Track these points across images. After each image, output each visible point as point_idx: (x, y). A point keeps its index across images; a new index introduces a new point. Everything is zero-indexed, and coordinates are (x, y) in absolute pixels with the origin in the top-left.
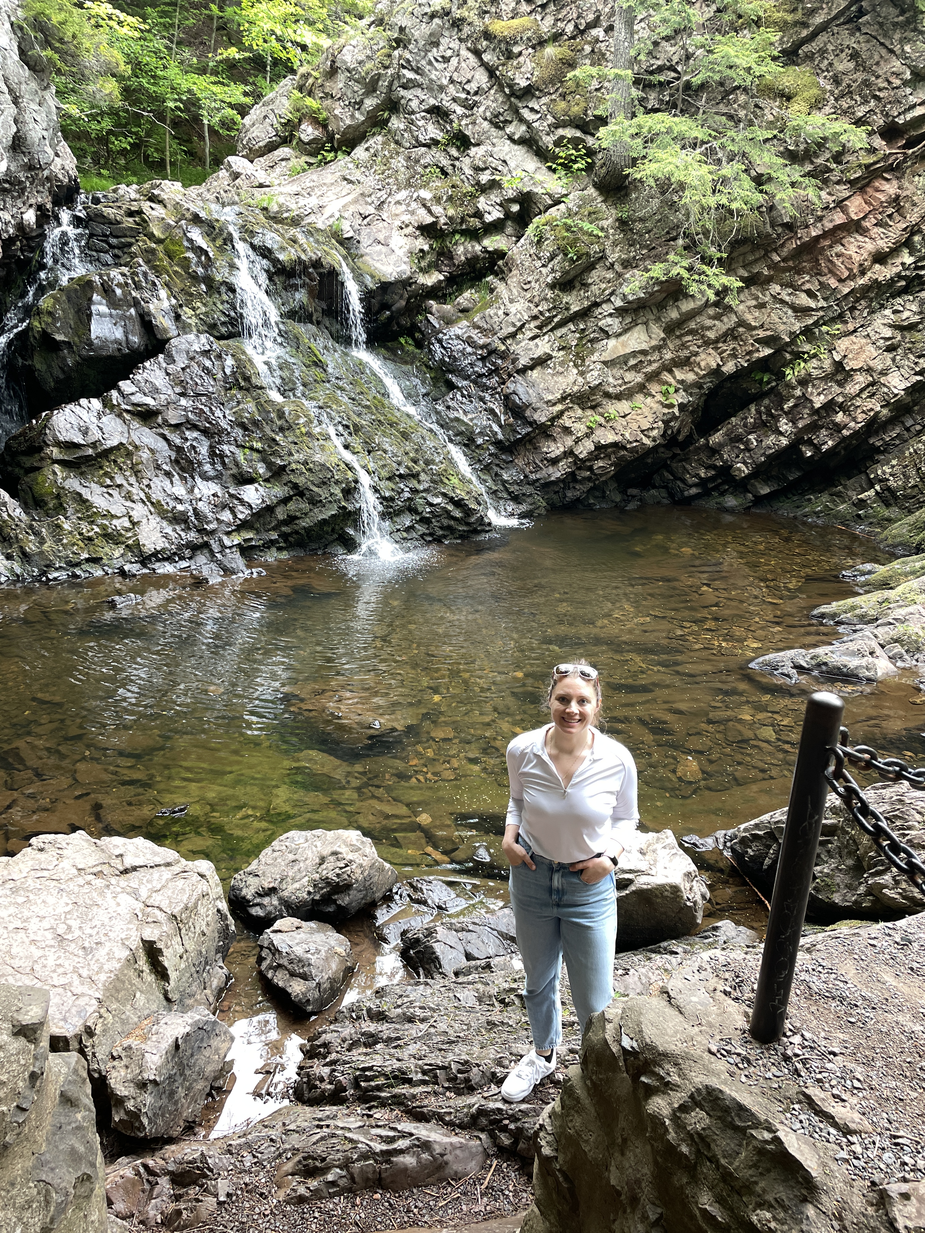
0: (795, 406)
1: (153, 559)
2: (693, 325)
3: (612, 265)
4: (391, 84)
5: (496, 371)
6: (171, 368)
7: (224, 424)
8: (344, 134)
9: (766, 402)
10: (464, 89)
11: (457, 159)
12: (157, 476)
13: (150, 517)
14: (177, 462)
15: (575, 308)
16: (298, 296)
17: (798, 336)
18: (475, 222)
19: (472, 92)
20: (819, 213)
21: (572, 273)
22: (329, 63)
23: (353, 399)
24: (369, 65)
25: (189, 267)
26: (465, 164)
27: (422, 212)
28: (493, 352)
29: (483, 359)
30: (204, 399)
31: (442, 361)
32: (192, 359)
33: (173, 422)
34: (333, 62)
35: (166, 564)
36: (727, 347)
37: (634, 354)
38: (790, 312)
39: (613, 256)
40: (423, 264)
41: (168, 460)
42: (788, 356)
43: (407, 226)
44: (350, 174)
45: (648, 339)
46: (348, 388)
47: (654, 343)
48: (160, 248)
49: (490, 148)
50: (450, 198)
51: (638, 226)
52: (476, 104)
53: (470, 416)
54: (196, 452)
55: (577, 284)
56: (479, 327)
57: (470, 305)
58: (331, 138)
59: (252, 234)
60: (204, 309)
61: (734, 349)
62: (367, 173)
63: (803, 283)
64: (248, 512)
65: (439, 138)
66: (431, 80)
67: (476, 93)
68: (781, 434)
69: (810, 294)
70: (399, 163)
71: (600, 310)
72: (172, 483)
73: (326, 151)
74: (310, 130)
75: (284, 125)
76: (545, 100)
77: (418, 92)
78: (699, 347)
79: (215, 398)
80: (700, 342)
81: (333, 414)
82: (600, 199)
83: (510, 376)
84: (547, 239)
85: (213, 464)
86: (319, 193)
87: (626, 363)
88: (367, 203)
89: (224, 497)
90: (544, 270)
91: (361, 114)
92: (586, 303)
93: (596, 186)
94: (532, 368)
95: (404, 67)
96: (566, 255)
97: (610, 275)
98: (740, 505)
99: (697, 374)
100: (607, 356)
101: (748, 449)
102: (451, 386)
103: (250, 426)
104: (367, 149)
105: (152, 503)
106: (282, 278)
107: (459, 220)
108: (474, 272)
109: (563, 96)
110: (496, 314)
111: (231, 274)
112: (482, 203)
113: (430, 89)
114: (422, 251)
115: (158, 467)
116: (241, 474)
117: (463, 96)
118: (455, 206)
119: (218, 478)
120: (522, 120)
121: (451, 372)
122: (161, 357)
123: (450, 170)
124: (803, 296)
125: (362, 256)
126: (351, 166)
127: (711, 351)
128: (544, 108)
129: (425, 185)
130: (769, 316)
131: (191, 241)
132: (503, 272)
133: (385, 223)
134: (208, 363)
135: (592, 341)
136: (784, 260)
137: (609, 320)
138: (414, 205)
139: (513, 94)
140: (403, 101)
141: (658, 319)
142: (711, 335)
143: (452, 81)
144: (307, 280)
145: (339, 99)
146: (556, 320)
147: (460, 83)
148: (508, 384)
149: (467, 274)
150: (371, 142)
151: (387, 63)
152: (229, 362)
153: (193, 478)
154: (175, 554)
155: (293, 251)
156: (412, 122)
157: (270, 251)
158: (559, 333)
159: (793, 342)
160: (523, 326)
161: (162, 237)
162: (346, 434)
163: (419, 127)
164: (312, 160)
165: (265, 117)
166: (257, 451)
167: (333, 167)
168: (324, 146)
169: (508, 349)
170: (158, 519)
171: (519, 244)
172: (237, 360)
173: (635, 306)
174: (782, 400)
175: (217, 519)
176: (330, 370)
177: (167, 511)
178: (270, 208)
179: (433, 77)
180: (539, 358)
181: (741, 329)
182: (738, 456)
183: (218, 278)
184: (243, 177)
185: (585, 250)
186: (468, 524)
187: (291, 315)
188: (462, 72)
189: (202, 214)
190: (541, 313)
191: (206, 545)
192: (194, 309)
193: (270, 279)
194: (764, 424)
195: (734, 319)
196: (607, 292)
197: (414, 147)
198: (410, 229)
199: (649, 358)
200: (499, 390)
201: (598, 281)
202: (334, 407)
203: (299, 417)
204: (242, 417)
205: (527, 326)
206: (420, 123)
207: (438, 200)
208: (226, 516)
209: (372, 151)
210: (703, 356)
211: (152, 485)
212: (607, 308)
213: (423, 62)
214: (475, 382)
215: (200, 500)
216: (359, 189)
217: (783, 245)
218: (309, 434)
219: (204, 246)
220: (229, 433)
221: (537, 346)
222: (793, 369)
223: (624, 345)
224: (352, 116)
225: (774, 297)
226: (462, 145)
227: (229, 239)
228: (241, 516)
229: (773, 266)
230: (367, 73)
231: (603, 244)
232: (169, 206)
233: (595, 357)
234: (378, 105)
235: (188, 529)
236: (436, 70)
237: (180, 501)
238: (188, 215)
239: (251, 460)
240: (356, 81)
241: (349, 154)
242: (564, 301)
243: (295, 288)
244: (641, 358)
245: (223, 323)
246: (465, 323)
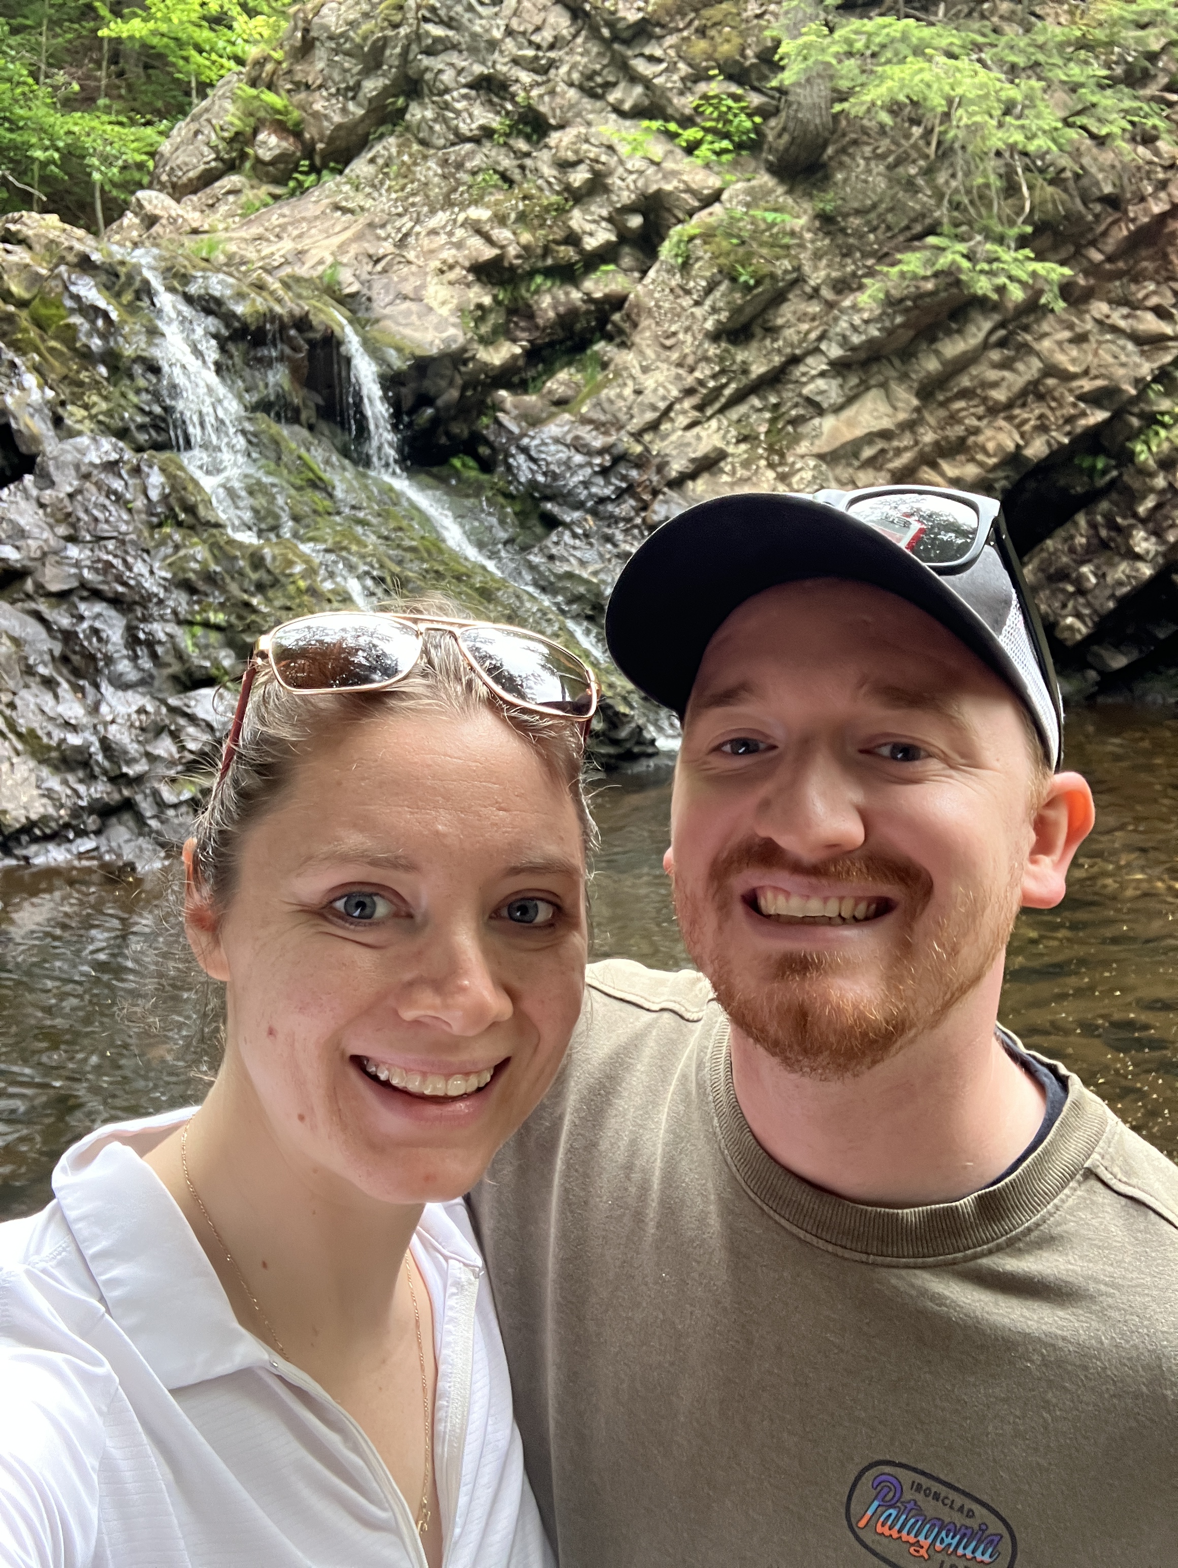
0: (1159, 506)
1: (25, 838)
2: (965, 382)
3: (816, 290)
4: (406, 50)
5: (630, 490)
6: (48, 495)
7: (150, 585)
8: (331, 140)
9: (1104, 505)
10: (531, 43)
11: (528, 155)
12: (27, 686)
13: (15, 760)
14: (65, 659)
15: (758, 369)
16: (272, 378)
17: (1148, 385)
18: (567, 253)
19: (545, 45)
20: (1161, 176)
21: (749, 311)
22: (299, 35)
23: (387, 538)
24: (366, 27)
25: (75, 339)
26: (543, 162)
27: (476, 242)
28: (620, 458)
29: (604, 472)
30: (111, 545)
31: (533, 483)
32: (86, 477)
33: (54, 587)
34: (306, 31)
35: (51, 847)
36: (1030, 414)
37: (870, 438)
38: (1130, 346)
39: (817, 276)
40: (484, 329)
41: (47, 657)
42: (1135, 422)
43: (451, 267)
44: (346, 200)
45: (889, 410)
46: (374, 521)
47: (902, 416)
48: (24, 316)
49: (583, 130)
50: (522, 217)
51: (855, 222)
52: (552, 64)
53: (591, 569)
54: (100, 640)
55: (758, 331)
56: (590, 421)
57: (570, 393)
58: (309, 151)
59: (185, 279)
60: (104, 406)
61: (1041, 417)
62: (376, 195)
63: (1146, 297)
64: (206, 737)
65: (495, 125)
66: (474, 36)
67: (552, 47)
68: (1138, 557)
69: (1161, 313)
70: (430, 170)
71: (802, 368)
72: (56, 697)
73: (302, 173)
74: (273, 140)
75: (231, 141)
76: (671, 40)
77: (454, 57)
78: (980, 418)
79: (132, 542)
80: (981, 410)
81: (354, 559)
82: (780, 190)
83: (655, 493)
84: (698, 259)
85: (134, 658)
86: (295, 233)
87: (856, 455)
88: (379, 238)
89: (158, 712)
90: (699, 312)
91: (360, 105)
92: (777, 360)
93: (773, 170)
94: (693, 476)
95: (426, 20)
96: (734, 280)
97: (814, 308)
98: (1079, 691)
99: (981, 464)
100: (823, 445)
101: (1081, 591)
102: (551, 523)
103: (201, 586)
104: (372, 161)
105: (19, 735)
106: (242, 346)
107: (539, 251)
108: (571, 338)
109: (702, 32)
110: (620, 396)
111: (150, 343)
112: (577, 220)
113: (473, 50)
114: (480, 306)
115: (29, 671)
116: (189, 673)
117: (530, 53)
118: (532, 229)
119: (145, 682)
120: (634, 78)
121: (548, 498)
122: (28, 479)
123: (516, 175)
124: (1150, 317)
125: (377, 321)
126: (346, 188)
127: (1001, 423)
128: (672, 52)
129: (476, 202)
130: (1096, 354)
131: (77, 298)
132: (621, 332)
133: (414, 268)
134: (118, 485)
135: (795, 422)
136: (1110, 259)
137: (821, 383)
138: (460, 233)
139: (616, 37)
140: (428, 76)
141: (904, 377)
142: (999, 395)
143: (509, 32)
144: (288, 351)
145: (320, 87)
146: (727, 392)
147: (524, 33)
148: (656, 506)
149: (561, 342)
150: (378, 148)
151: (397, 18)
152: (156, 480)
153: (97, 686)
154: (67, 826)
155: (259, 300)
156: (447, 106)
157: (218, 302)
158: (735, 413)
159: (1142, 396)
160: (670, 408)
161: (26, 295)
162: (379, 592)
163: (458, 113)
164: (278, 191)
165: (197, 133)
166: (217, 628)
167: (316, 193)
168: (297, 165)
169: (647, 450)
170: (32, 764)
171: (647, 280)
172: (171, 477)
173: (863, 355)
174: (1132, 497)
175: (148, 755)
176: (339, 493)
177: (49, 748)
178: (212, 257)
179: (478, 29)
180: (706, 457)
181: (1051, 382)
182: (1064, 606)
183: (129, 351)
184: (164, 221)
185: (767, 269)
186: (615, 742)
187: (264, 406)
188: (525, 16)
189: (96, 257)
190: (701, 383)
191: (128, 805)
192: (86, 407)
193: (223, 349)
194: (1104, 545)
195: (1036, 364)
196: (813, 336)
197: (453, 144)
198: (458, 273)
199: (896, 443)
200: (638, 521)
201: (793, 320)
202: (354, 548)
203: (291, 563)
204: (184, 570)
205: (677, 407)
206: (459, 106)
207: (501, 220)
208: (165, 747)
209: (380, 161)
210: (989, 433)
211: (18, 702)
212: (816, 364)
213: (459, 9)
214: (594, 513)
215: (113, 722)
216: (363, 220)
217: (1105, 234)
218: (313, 591)
219: (102, 304)
220: (161, 602)
221: (698, 438)
222: (1147, 443)
223: (851, 424)
224: (344, 110)
225: (1099, 322)
226: (534, 131)
227: (146, 290)
228: (192, 746)
229: (1092, 270)
230: (365, 38)
231: (796, 257)
232: (37, 247)
233: (803, 447)
234: (386, 88)
235: (92, 778)
236: (481, 17)
237: (74, 728)
238: (71, 258)
239: (207, 646)
240: (347, 54)
241: (341, 172)
242: (739, 358)
243: (268, 363)
244: (880, 444)
245: (141, 427)
246: (567, 416)
